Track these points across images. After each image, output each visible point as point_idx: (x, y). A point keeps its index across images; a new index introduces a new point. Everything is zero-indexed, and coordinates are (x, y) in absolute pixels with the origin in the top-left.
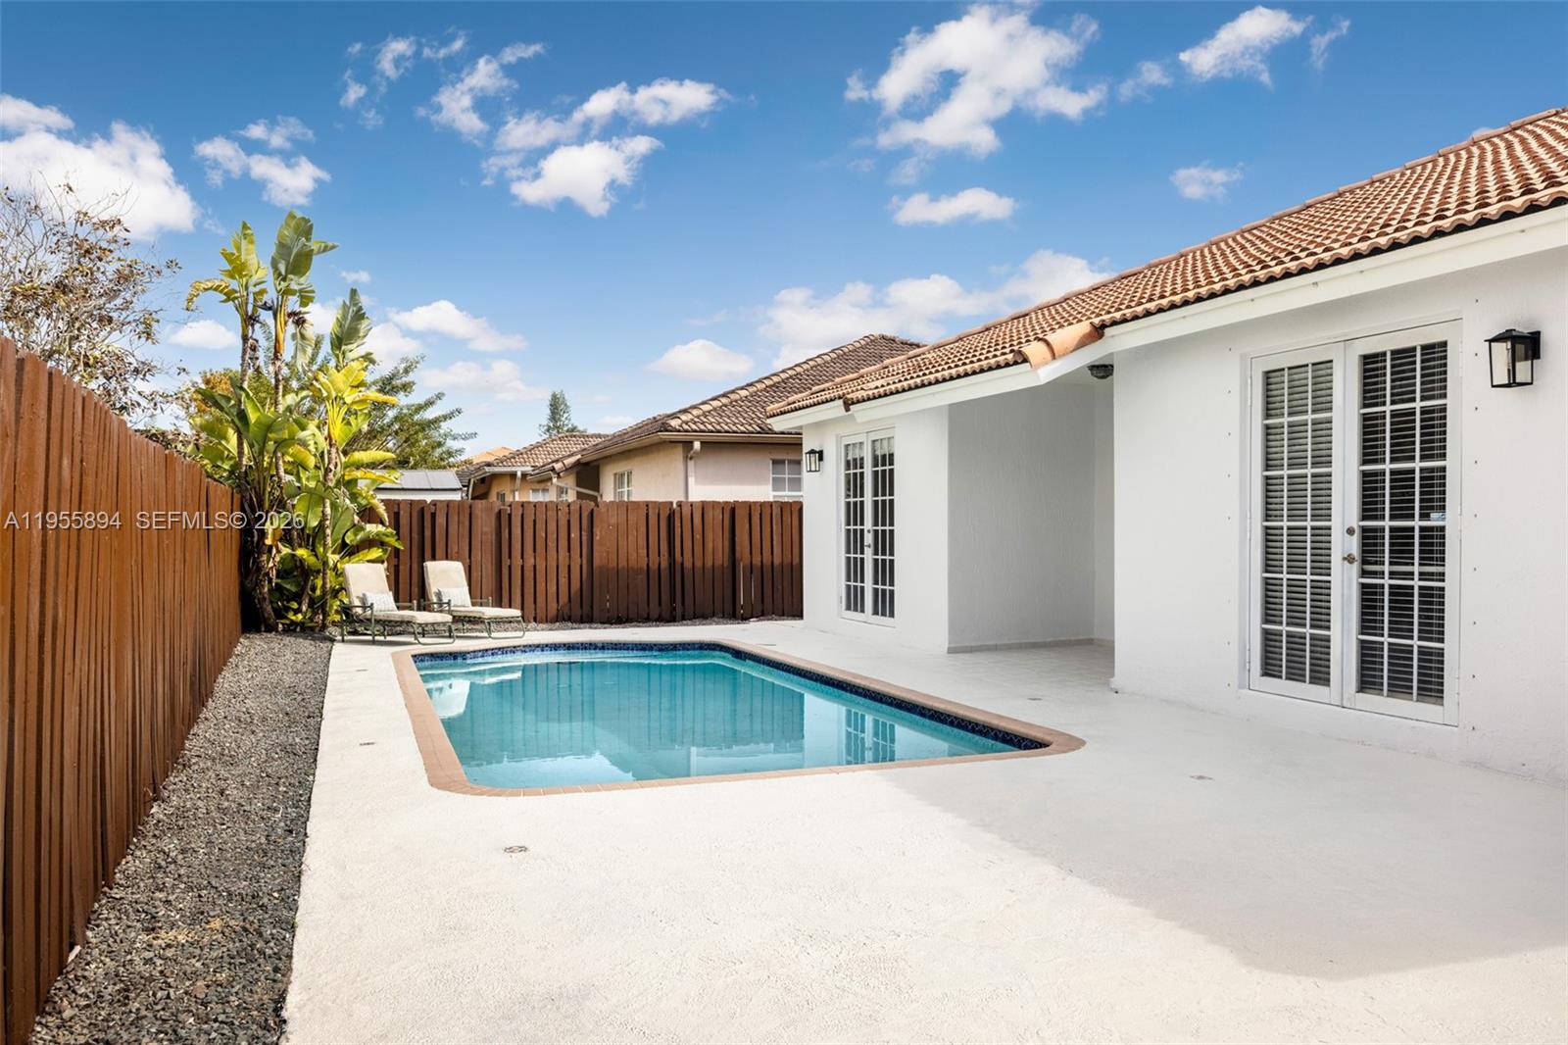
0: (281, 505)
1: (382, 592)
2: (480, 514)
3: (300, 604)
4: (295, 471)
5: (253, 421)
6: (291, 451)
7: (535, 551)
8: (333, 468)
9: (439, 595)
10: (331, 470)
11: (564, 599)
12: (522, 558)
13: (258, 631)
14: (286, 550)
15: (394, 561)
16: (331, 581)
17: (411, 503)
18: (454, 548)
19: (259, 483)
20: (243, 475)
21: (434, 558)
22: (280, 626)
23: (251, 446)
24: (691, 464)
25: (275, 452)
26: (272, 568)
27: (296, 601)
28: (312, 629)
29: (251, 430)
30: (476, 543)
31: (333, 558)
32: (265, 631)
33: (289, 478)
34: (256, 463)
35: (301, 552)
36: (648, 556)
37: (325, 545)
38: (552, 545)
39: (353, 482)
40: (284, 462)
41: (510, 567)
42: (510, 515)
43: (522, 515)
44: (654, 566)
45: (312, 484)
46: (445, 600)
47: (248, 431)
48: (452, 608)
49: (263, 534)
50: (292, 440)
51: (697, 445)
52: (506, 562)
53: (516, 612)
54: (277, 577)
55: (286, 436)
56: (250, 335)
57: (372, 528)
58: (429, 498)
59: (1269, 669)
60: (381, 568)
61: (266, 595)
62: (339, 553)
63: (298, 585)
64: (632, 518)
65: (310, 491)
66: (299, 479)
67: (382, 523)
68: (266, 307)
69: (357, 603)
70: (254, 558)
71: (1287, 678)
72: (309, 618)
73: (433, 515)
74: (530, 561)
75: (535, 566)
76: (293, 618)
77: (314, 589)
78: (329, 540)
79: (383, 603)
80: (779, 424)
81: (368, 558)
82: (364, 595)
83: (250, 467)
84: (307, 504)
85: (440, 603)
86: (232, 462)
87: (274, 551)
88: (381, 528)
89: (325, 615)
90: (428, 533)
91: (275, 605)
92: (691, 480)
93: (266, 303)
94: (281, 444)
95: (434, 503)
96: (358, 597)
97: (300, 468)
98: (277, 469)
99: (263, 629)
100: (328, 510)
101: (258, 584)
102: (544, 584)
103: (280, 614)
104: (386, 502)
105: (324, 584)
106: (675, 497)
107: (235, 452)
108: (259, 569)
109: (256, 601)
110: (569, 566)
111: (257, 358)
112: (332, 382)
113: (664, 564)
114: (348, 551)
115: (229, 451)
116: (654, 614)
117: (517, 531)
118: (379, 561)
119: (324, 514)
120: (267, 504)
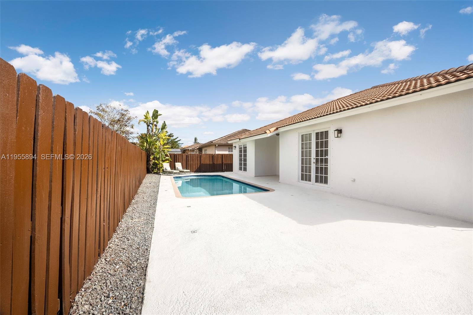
0: (153, 154)
1: (169, 167)
2: (184, 155)
3: (156, 169)
5: (149, 141)
7: (192, 161)
9: (177, 168)
10: (161, 149)
11: (197, 168)
14: (154, 161)
15: (170, 163)
16: (161, 166)
17: (173, 154)
18: (180, 161)
19: (150, 150)
21: (177, 162)
23: (148, 145)
24: (216, 148)
26: (151, 164)
28: (158, 173)
30: (183, 160)
31: (161, 162)
32: (150, 173)
33: (154, 150)
35: (156, 161)
37: (160, 160)
38: (195, 160)
39: (164, 151)
40: (153, 147)
42: (188, 156)
43: (190, 156)
44: (210, 163)
45: (158, 151)
47: (148, 143)
49: (150, 159)
50: (155, 144)
51: (217, 145)
52: (188, 163)
53: (189, 171)
54: (153, 165)
56: (148, 128)
57: (167, 158)
58: (176, 153)
59: (302, 179)
60: (168, 164)
63: (155, 166)
64: (207, 156)
66: (156, 150)
67: (169, 157)
68: (151, 124)
69: (165, 169)
70: (149, 162)
71: (305, 181)
72: (157, 171)
73: (177, 156)
74: (191, 163)
76: (155, 171)
77: (158, 167)
78: (160, 159)
79: (169, 169)
80: (229, 142)
81: (166, 162)
83: (148, 148)
84: (157, 154)
85: (178, 169)
87: (152, 161)
88: (168, 158)
89: (160, 171)
90: (176, 158)
91: (152, 169)
92: (216, 151)
94: (153, 145)
95: (177, 154)
97: (156, 148)
100: (160, 155)
101: (149, 166)
102: (193, 166)
103: (153, 171)
104: (169, 154)
106: (214, 153)
107: (146, 146)
108: (149, 164)
109: (149, 169)
110: (197, 164)
111: (149, 132)
112: (161, 135)
113: (212, 163)
114: (163, 161)
117: (189, 158)
118: (168, 163)
119: (160, 156)
120: (151, 154)
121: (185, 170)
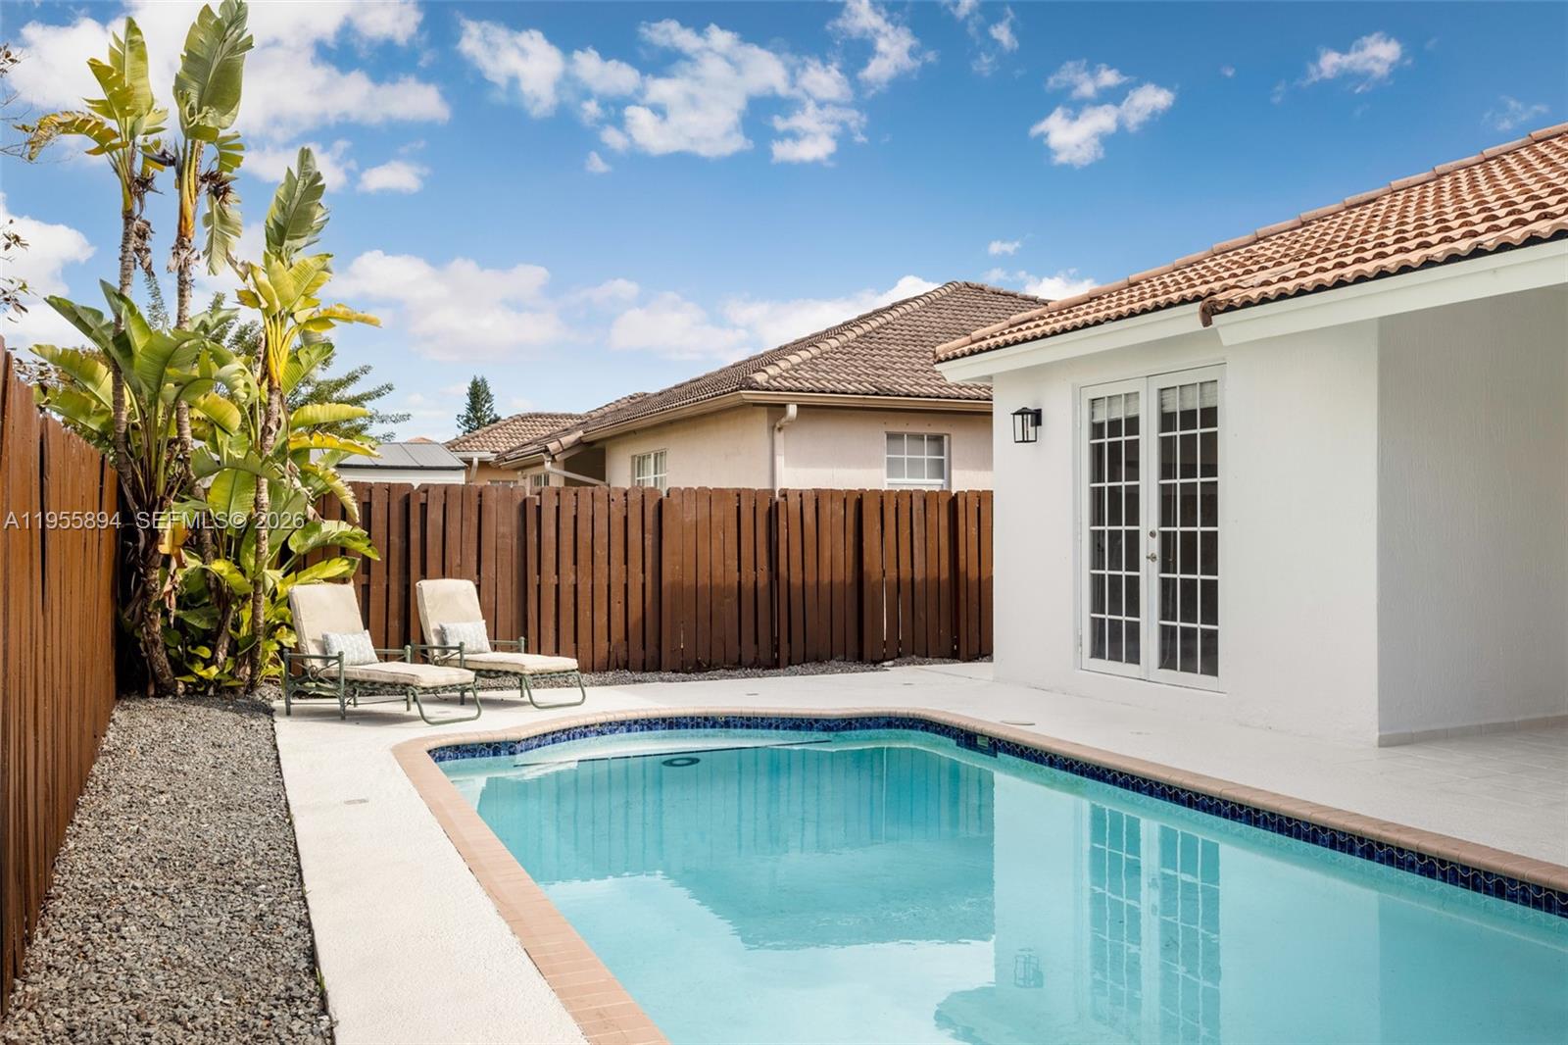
0: (185, 488)
1: (354, 633)
2: (493, 506)
3: (214, 650)
4: (209, 433)
5: (140, 350)
6: (201, 400)
7: (576, 563)
8: (274, 428)
9: (442, 633)
10: (271, 431)
11: (618, 633)
12: (557, 573)
13: (143, 694)
14: (193, 563)
15: (363, 579)
16: (266, 613)
17: (389, 488)
18: (454, 558)
19: (149, 450)
20: (121, 439)
21: (424, 575)
22: (181, 686)
23: (137, 391)
24: (779, 437)
25: (177, 400)
26: (170, 592)
27: (208, 646)
28: (233, 690)
29: (136, 361)
30: (488, 551)
31: (273, 577)
32: (156, 696)
33: (198, 444)
34: (144, 419)
35: (220, 566)
36: (739, 570)
37: (258, 554)
38: (601, 552)
39: (301, 454)
40: (192, 419)
41: (539, 586)
42: (539, 508)
43: (558, 508)
44: (747, 583)
45: (239, 455)
46: (453, 642)
47: (131, 367)
48: (466, 656)
49: (154, 536)
50: (206, 381)
51: (792, 410)
52: (533, 579)
53: (571, 663)
54: (179, 605)
55: (196, 373)
56: (137, 212)
57: (332, 528)
58: (416, 480)
60: (349, 589)
61: (157, 636)
62: (278, 568)
63: (212, 620)
64: (717, 515)
65: (235, 466)
66: (217, 450)
67: (344, 515)
68: (164, 160)
69: (313, 650)
70: (139, 575)
72: (229, 673)
73: (424, 507)
74: (568, 579)
75: (576, 586)
76: (203, 673)
77: (237, 627)
78: (265, 545)
79: (356, 649)
80: (957, 374)
81: (328, 574)
82: (325, 637)
83: (135, 427)
84: (229, 486)
85: (445, 649)
86: (103, 419)
87: (174, 564)
88: (345, 527)
89: (255, 666)
90: (415, 535)
91: (172, 652)
92: (780, 461)
93: (164, 153)
94: (185, 386)
95: (425, 489)
96: (314, 641)
97: (218, 430)
98: (180, 428)
99: (152, 692)
100: (265, 497)
101: (145, 618)
102: (589, 613)
103: (180, 667)
104: (354, 485)
105: (255, 617)
106: (759, 483)
107: (108, 402)
108: (146, 595)
109: (141, 645)
110: (626, 586)
111: (148, 251)
112: (275, 284)
113: (763, 580)
114: (292, 562)
115: (100, 401)
116: (748, 657)
117: (549, 532)
118: (342, 580)
119: (257, 504)
120: (161, 487)
121: (533, 662)
